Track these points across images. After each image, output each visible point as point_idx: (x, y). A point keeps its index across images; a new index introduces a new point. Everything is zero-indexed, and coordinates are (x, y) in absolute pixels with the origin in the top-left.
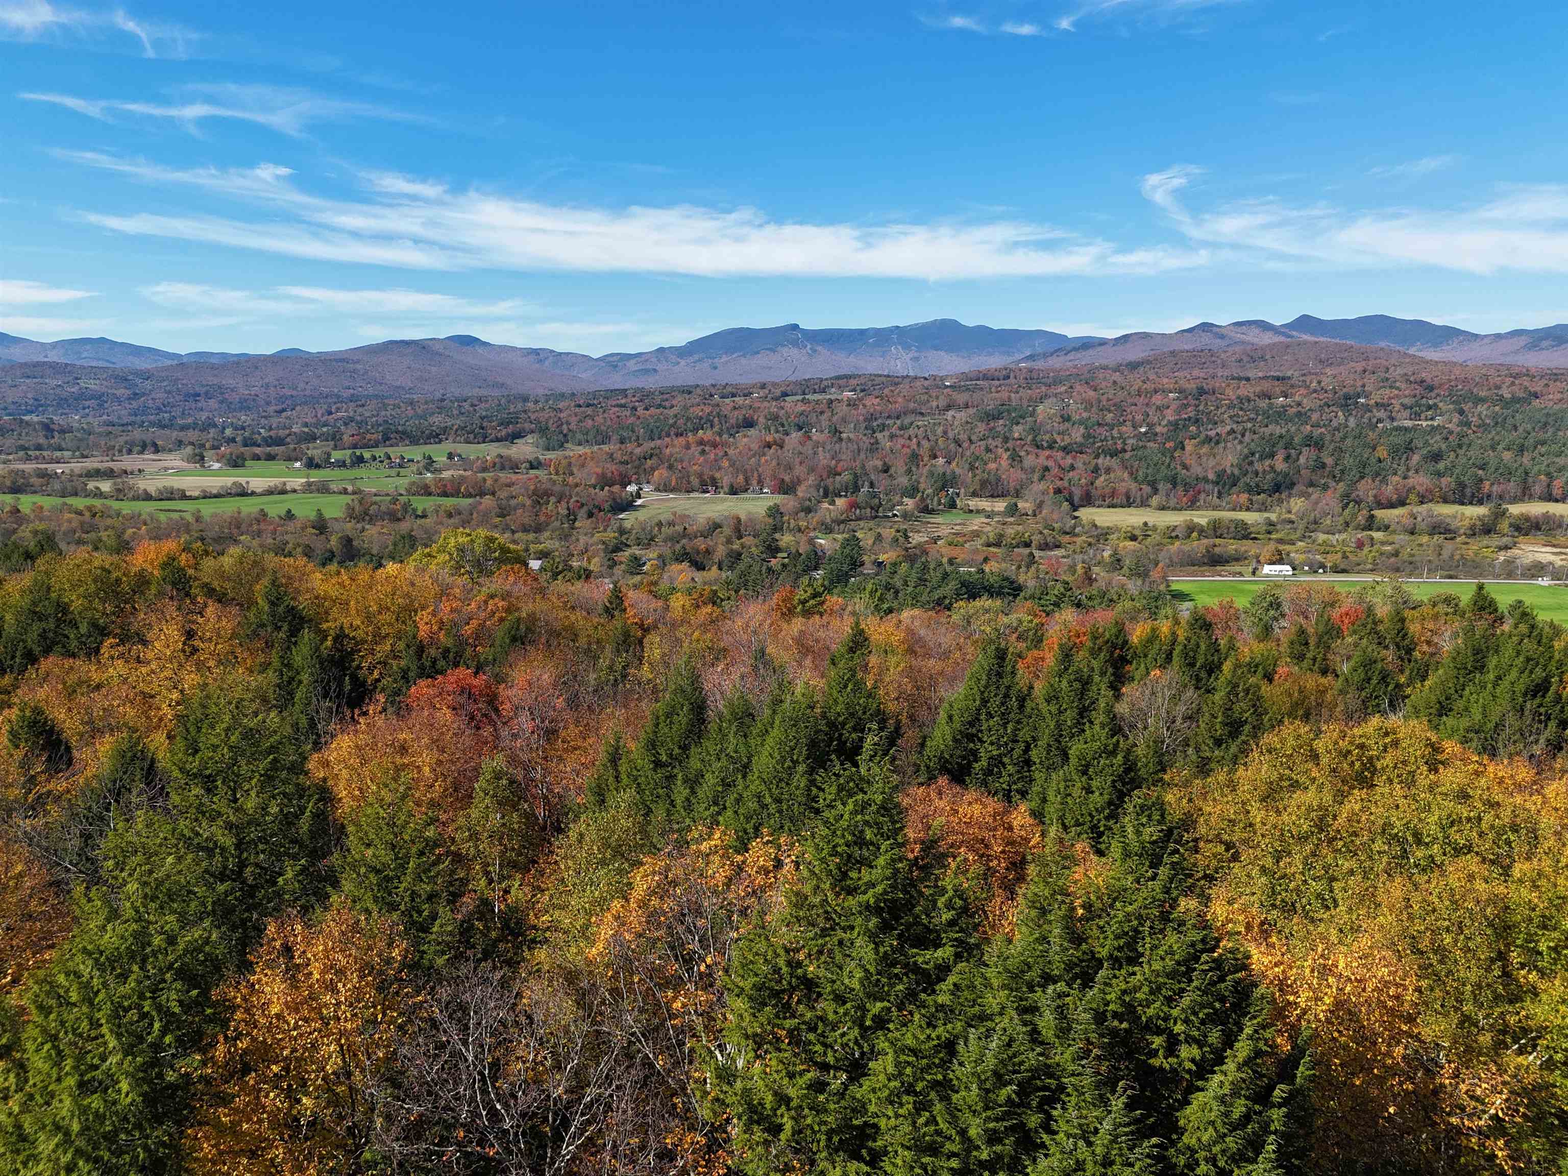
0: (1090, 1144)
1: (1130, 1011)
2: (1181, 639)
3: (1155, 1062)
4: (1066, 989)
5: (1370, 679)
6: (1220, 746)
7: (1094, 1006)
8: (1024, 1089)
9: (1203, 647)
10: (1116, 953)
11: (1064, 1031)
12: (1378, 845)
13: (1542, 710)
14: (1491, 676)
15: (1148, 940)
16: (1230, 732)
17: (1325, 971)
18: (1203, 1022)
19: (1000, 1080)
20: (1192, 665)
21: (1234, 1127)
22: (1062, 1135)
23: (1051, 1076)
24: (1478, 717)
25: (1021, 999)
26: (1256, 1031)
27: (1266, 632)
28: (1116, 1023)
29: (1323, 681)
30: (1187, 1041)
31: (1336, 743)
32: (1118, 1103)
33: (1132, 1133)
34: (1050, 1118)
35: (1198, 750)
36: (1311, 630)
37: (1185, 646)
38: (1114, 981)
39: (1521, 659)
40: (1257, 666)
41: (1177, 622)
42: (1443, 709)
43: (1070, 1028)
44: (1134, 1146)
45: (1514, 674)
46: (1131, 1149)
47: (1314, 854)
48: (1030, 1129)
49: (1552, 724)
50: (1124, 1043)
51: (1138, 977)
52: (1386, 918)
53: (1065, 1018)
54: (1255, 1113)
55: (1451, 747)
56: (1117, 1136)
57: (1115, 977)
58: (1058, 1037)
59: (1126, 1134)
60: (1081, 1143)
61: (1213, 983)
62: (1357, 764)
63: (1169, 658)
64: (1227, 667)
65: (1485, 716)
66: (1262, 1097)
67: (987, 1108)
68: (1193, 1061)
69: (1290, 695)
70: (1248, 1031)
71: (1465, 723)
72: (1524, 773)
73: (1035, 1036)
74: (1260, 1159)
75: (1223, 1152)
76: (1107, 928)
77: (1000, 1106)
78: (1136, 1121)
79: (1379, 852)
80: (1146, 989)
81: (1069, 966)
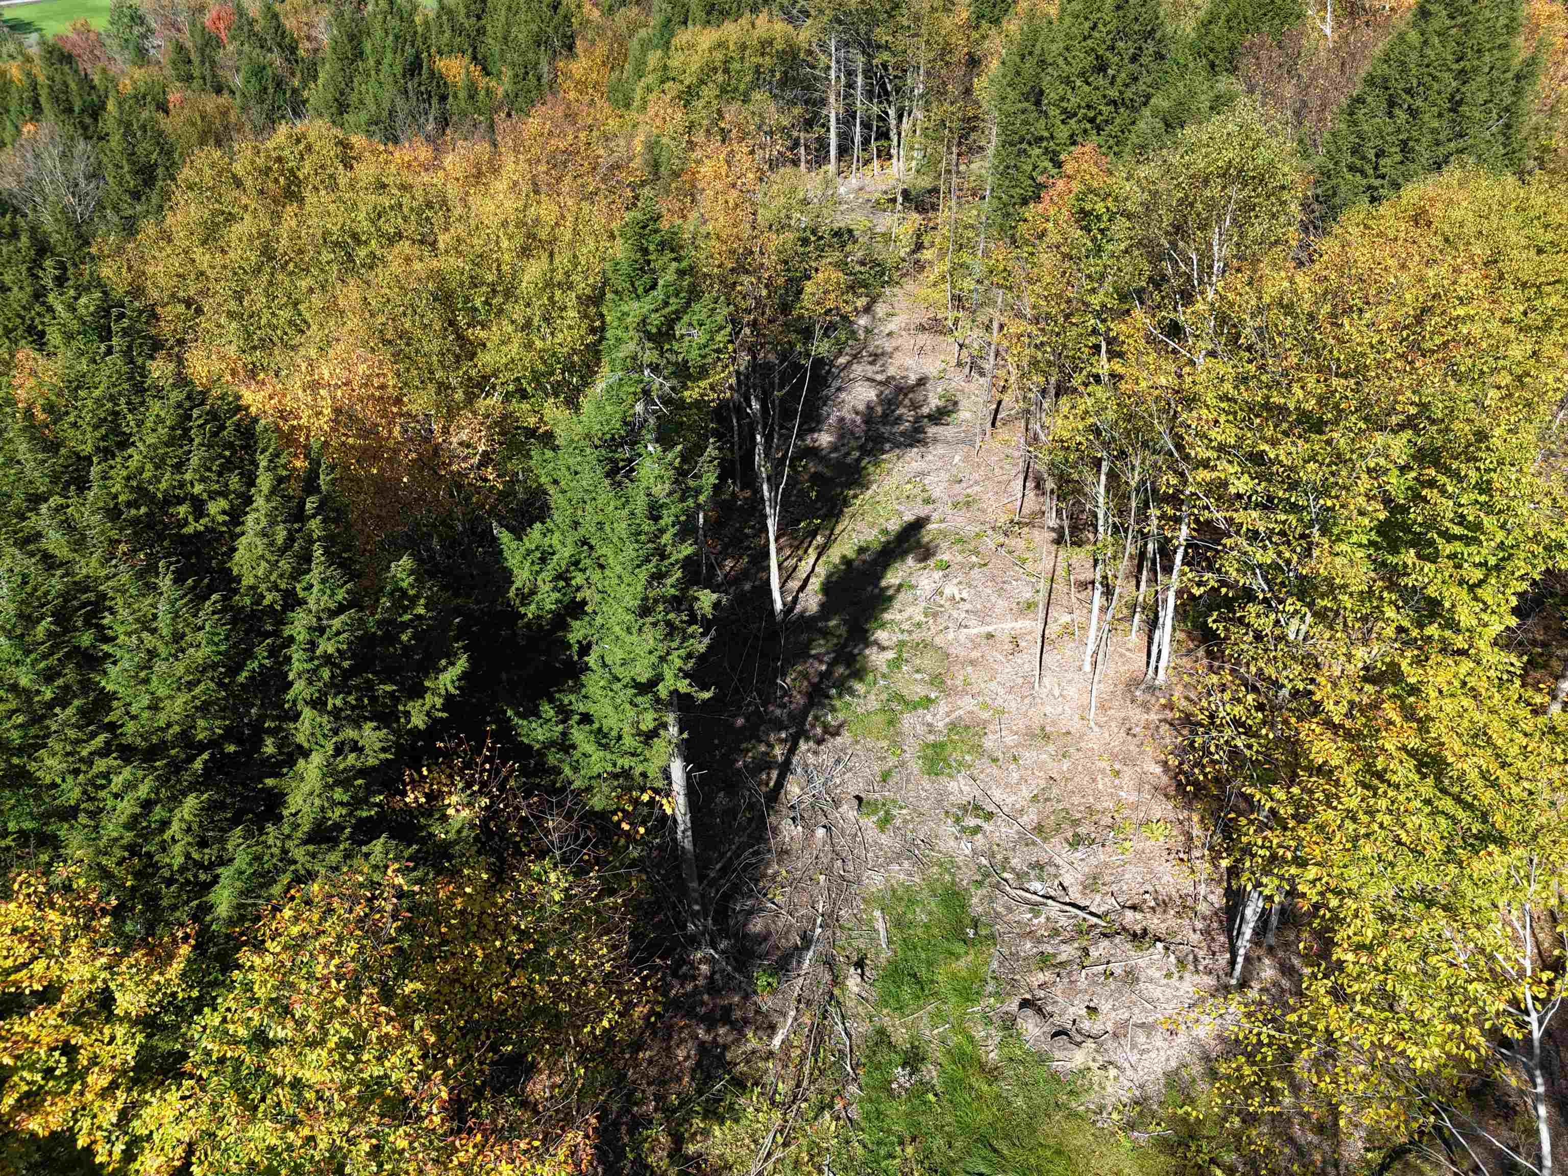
0: (153, 631)
1: (142, 494)
2: (41, 79)
3: (188, 530)
4: (62, 501)
5: (265, 89)
6: (139, 199)
7: (101, 504)
8: (62, 617)
9: (73, 86)
10: (102, 444)
11: (79, 543)
12: (326, 256)
13: (423, 88)
14: (371, 62)
15: (130, 417)
16: (144, 180)
17: (314, 386)
18: (220, 474)
19: (28, 620)
20: (70, 110)
21: (282, 551)
22: (122, 637)
23: (86, 590)
24: (373, 108)
25: (16, 533)
26: (270, 461)
27: (141, 55)
28: (133, 512)
29: (220, 100)
30: (211, 498)
31: (253, 162)
32: (165, 583)
33: (191, 601)
34: (101, 628)
35: (116, 209)
36: (189, 45)
37: (50, 87)
38: (112, 472)
39: (391, 37)
40: (144, 98)
41: (28, 60)
42: (341, 107)
43: (84, 537)
44: (198, 610)
45: (389, 55)
46: (195, 615)
47: (270, 283)
48: (87, 648)
49: (435, 101)
50: (150, 526)
51: (136, 457)
52: (353, 322)
53: (75, 529)
54: (297, 531)
55: (358, 140)
56: (177, 612)
57: (111, 467)
58: (76, 551)
59: (186, 605)
60: (145, 635)
61: (215, 434)
62: (282, 180)
63: (37, 106)
64: (111, 106)
65: (378, 105)
66: (298, 516)
67: (27, 653)
68: (224, 512)
69: (194, 124)
70: (263, 464)
71: (363, 117)
72: (424, 153)
73: (49, 562)
74: (313, 566)
75: (281, 576)
76: (80, 422)
77: (43, 643)
78: (193, 588)
79: (328, 263)
80: (149, 466)
81: (55, 478)
